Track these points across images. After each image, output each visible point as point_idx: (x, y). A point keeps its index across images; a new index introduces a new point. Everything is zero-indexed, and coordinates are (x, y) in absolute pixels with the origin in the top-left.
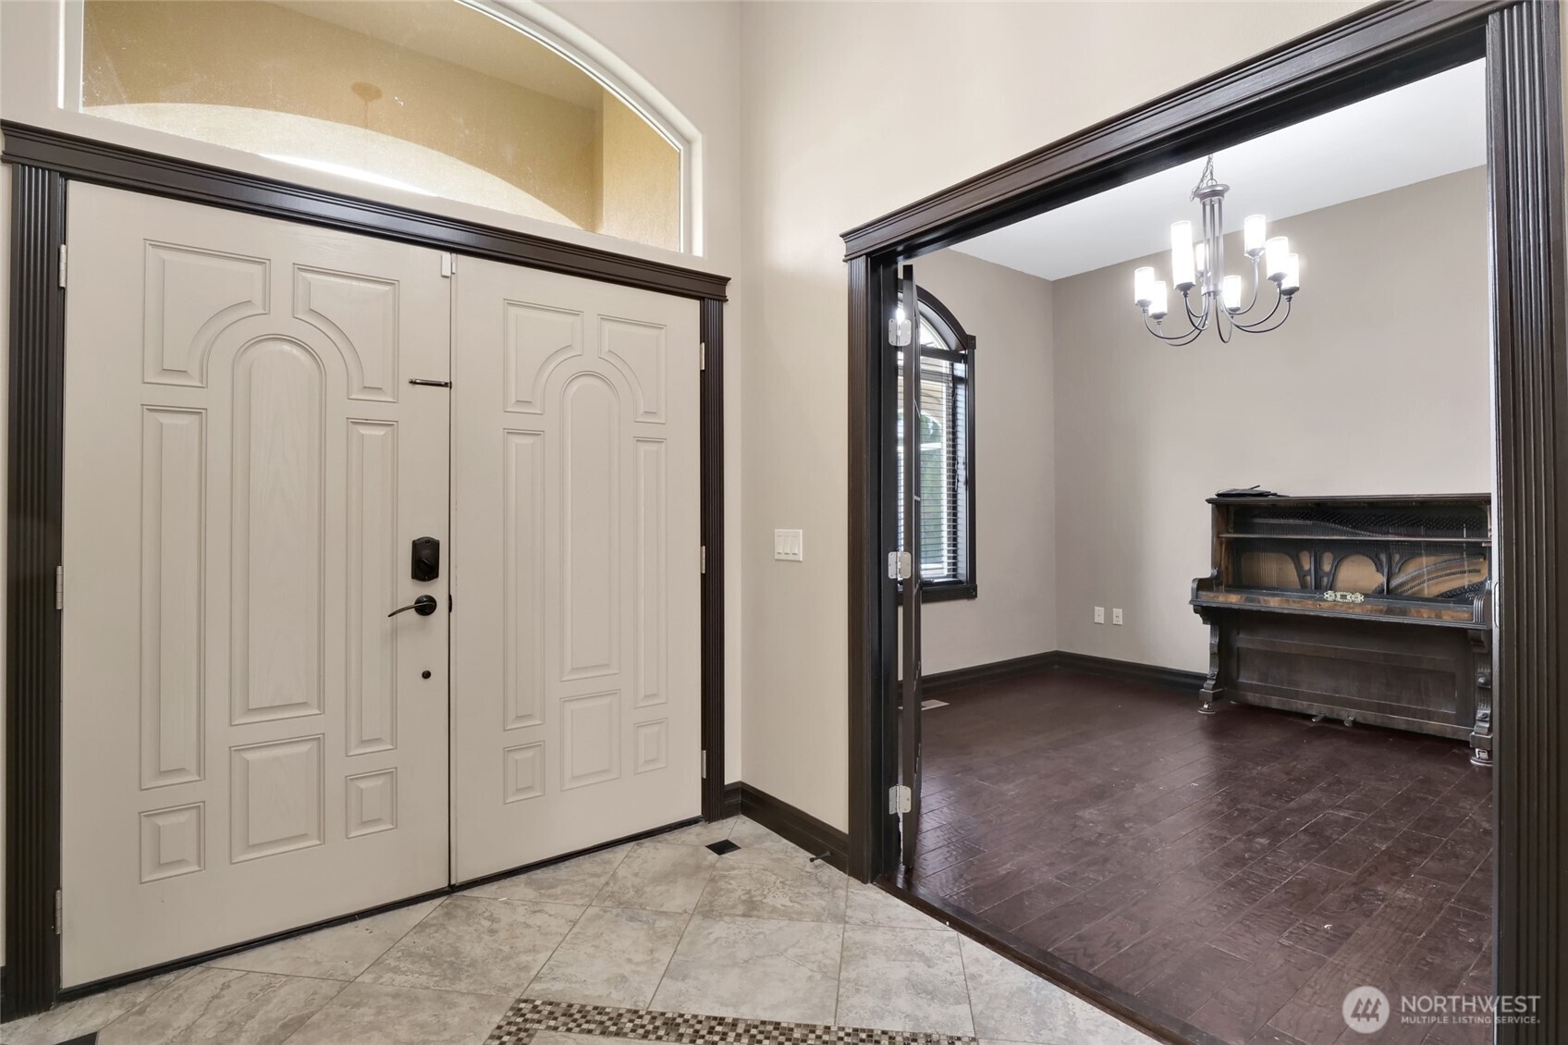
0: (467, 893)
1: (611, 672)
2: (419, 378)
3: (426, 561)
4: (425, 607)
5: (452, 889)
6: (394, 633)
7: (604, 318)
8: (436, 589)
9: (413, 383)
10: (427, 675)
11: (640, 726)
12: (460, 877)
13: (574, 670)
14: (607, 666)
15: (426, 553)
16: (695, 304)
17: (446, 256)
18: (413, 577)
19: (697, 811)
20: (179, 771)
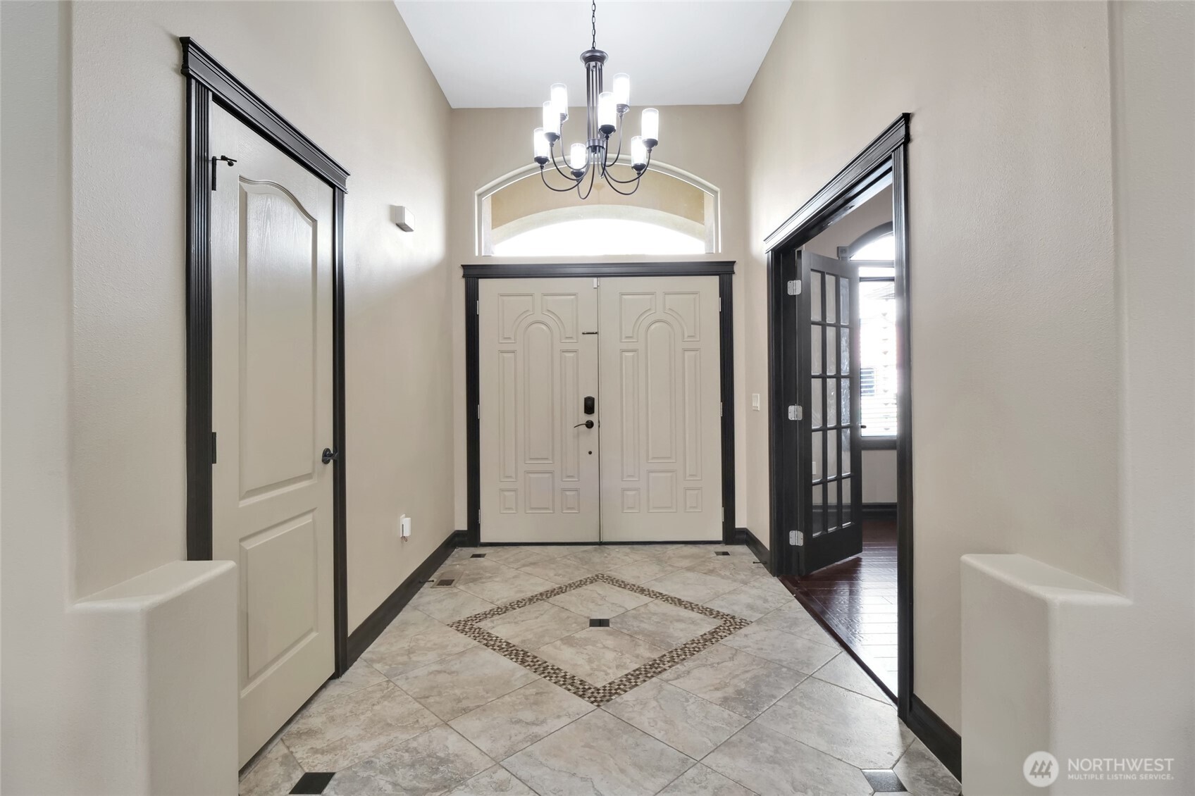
0: (606, 546)
1: (671, 461)
2: (586, 331)
3: (589, 406)
4: (590, 425)
5: (601, 544)
6: (578, 435)
7: (666, 294)
8: (593, 418)
9: (583, 334)
10: (590, 453)
11: (687, 489)
12: (605, 539)
13: (654, 458)
14: (670, 458)
15: (590, 403)
16: (718, 277)
17: (595, 279)
18: (585, 412)
19: (720, 538)
20: (510, 477)
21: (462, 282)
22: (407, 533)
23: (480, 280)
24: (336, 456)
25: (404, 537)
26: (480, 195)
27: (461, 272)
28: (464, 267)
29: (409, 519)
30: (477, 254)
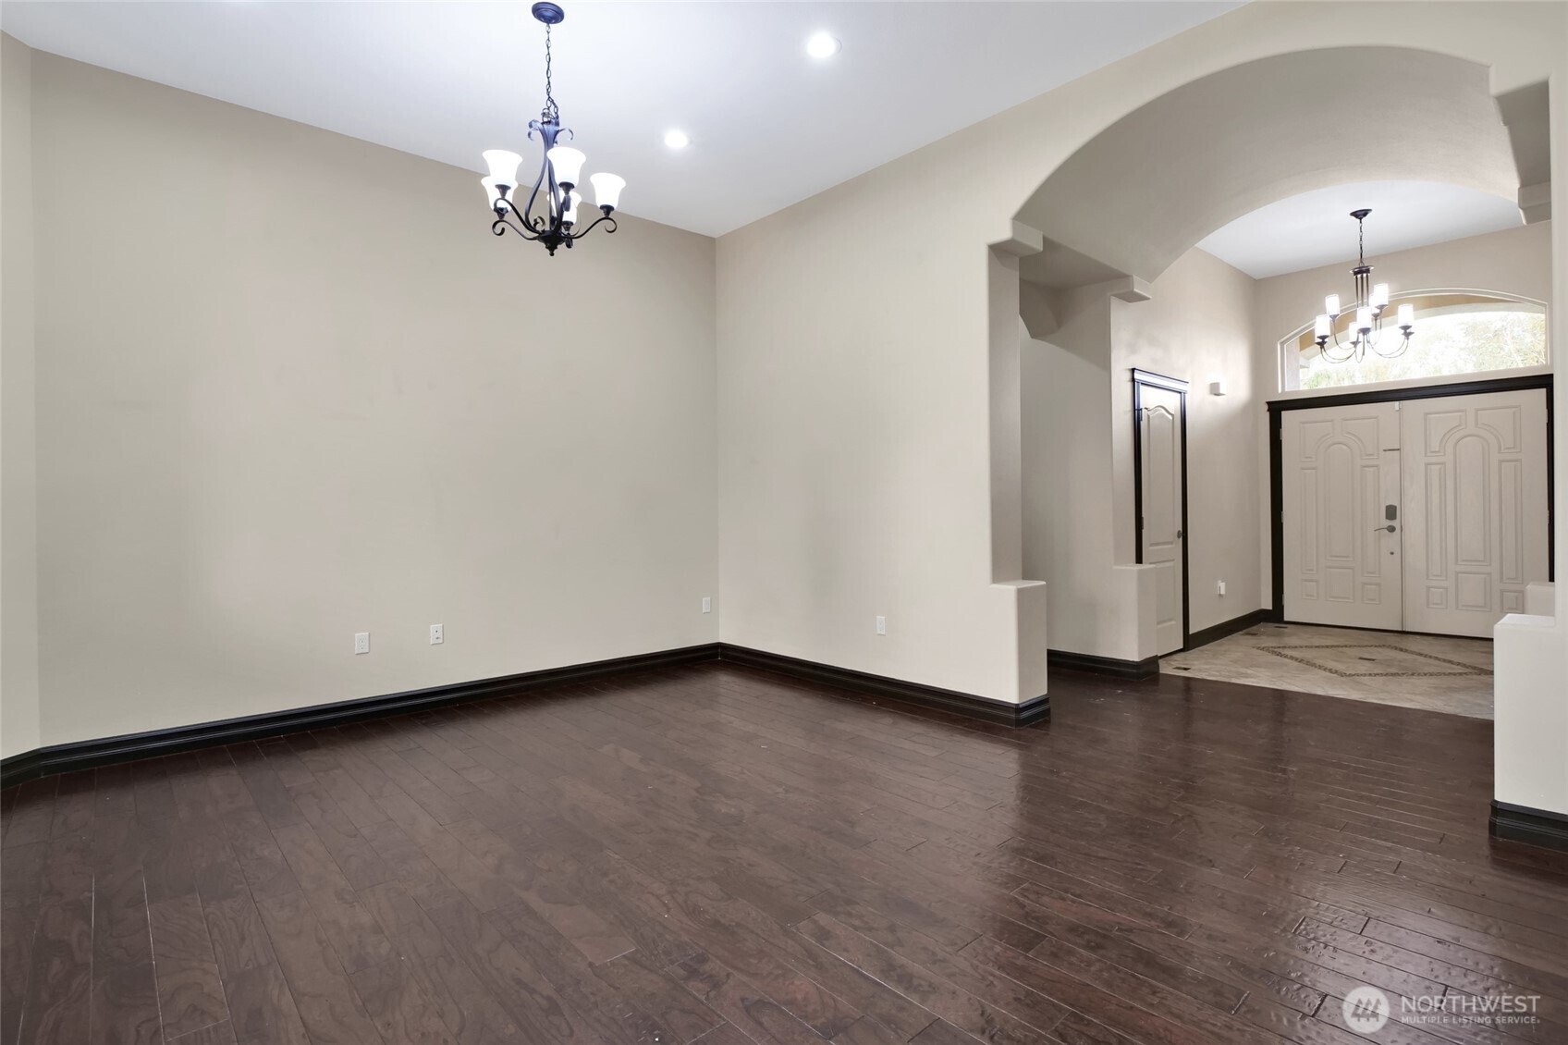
0: (1408, 634)
1: (1485, 564)
2: (1387, 448)
3: (1391, 512)
4: (1392, 529)
5: (1403, 632)
6: (1380, 537)
7: (1478, 410)
8: (1395, 523)
9: (1385, 451)
10: (1393, 553)
11: (1503, 591)
13: (1463, 561)
14: (1482, 561)
15: (1391, 510)
16: (1544, 389)
17: (1397, 403)
18: (1387, 518)
20: (1312, 570)
21: (1267, 415)
22: (1223, 592)
23: (1283, 412)
24: (1184, 535)
25: (1220, 595)
26: (1282, 344)
27: (1266, 407)
28: (1269, 403)
29: (1224, 584)
30: (1280, 391)
